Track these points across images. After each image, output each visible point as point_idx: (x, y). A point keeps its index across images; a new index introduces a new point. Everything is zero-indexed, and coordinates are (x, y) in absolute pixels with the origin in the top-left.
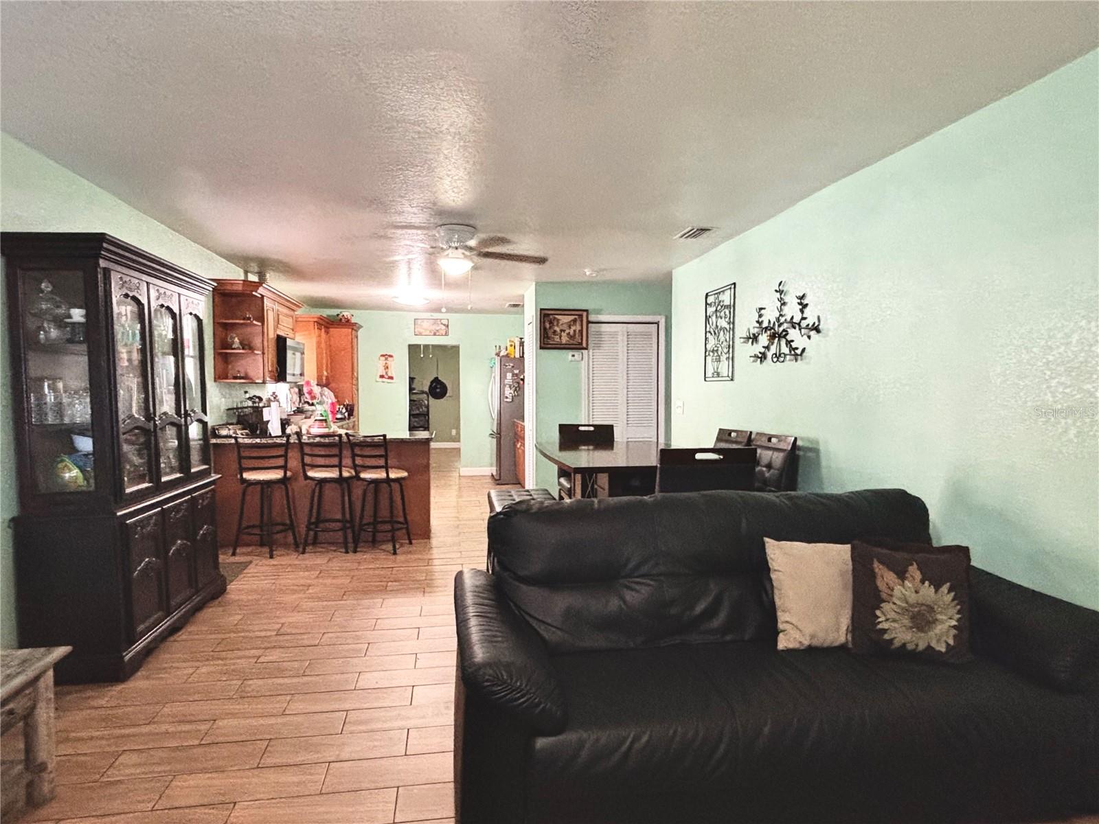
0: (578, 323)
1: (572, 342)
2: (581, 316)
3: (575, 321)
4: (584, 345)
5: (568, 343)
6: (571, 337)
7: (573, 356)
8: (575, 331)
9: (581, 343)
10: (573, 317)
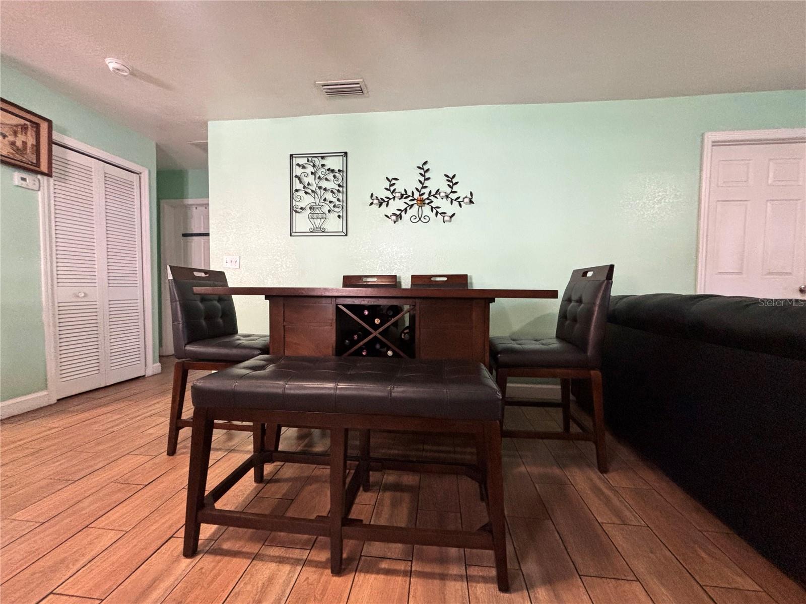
0: (31, 133)
1: (18, 157)
2: (37, 126)
3: (24, 128)
4: (44, 167)
5: (11, 156)
6: (18, 149)
7: (24, 179)
8: (24, 143)
9: (38, 164)
10: (22, 122)
